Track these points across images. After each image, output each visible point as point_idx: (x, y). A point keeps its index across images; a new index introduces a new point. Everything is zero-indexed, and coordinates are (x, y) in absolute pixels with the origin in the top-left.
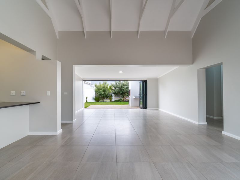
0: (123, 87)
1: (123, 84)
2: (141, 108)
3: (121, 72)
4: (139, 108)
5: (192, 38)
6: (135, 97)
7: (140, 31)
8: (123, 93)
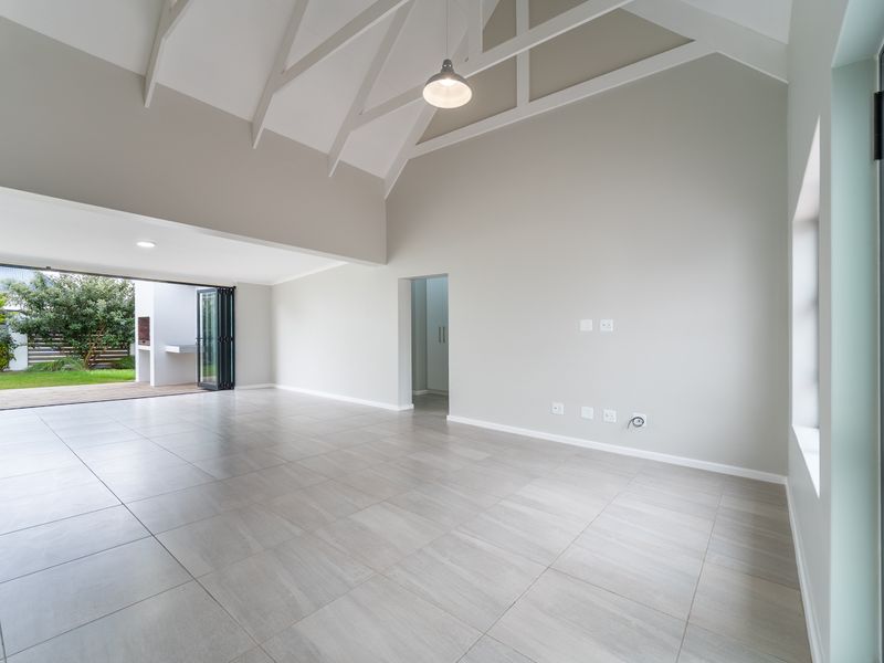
0: (90, 302)
1: (89, 291)
2: (209, 389)
3: (145, 245)
4: (197, 389)
5: (386, 197)
6: (176, 350)
7: (264, 130)
8: (85, 330)
